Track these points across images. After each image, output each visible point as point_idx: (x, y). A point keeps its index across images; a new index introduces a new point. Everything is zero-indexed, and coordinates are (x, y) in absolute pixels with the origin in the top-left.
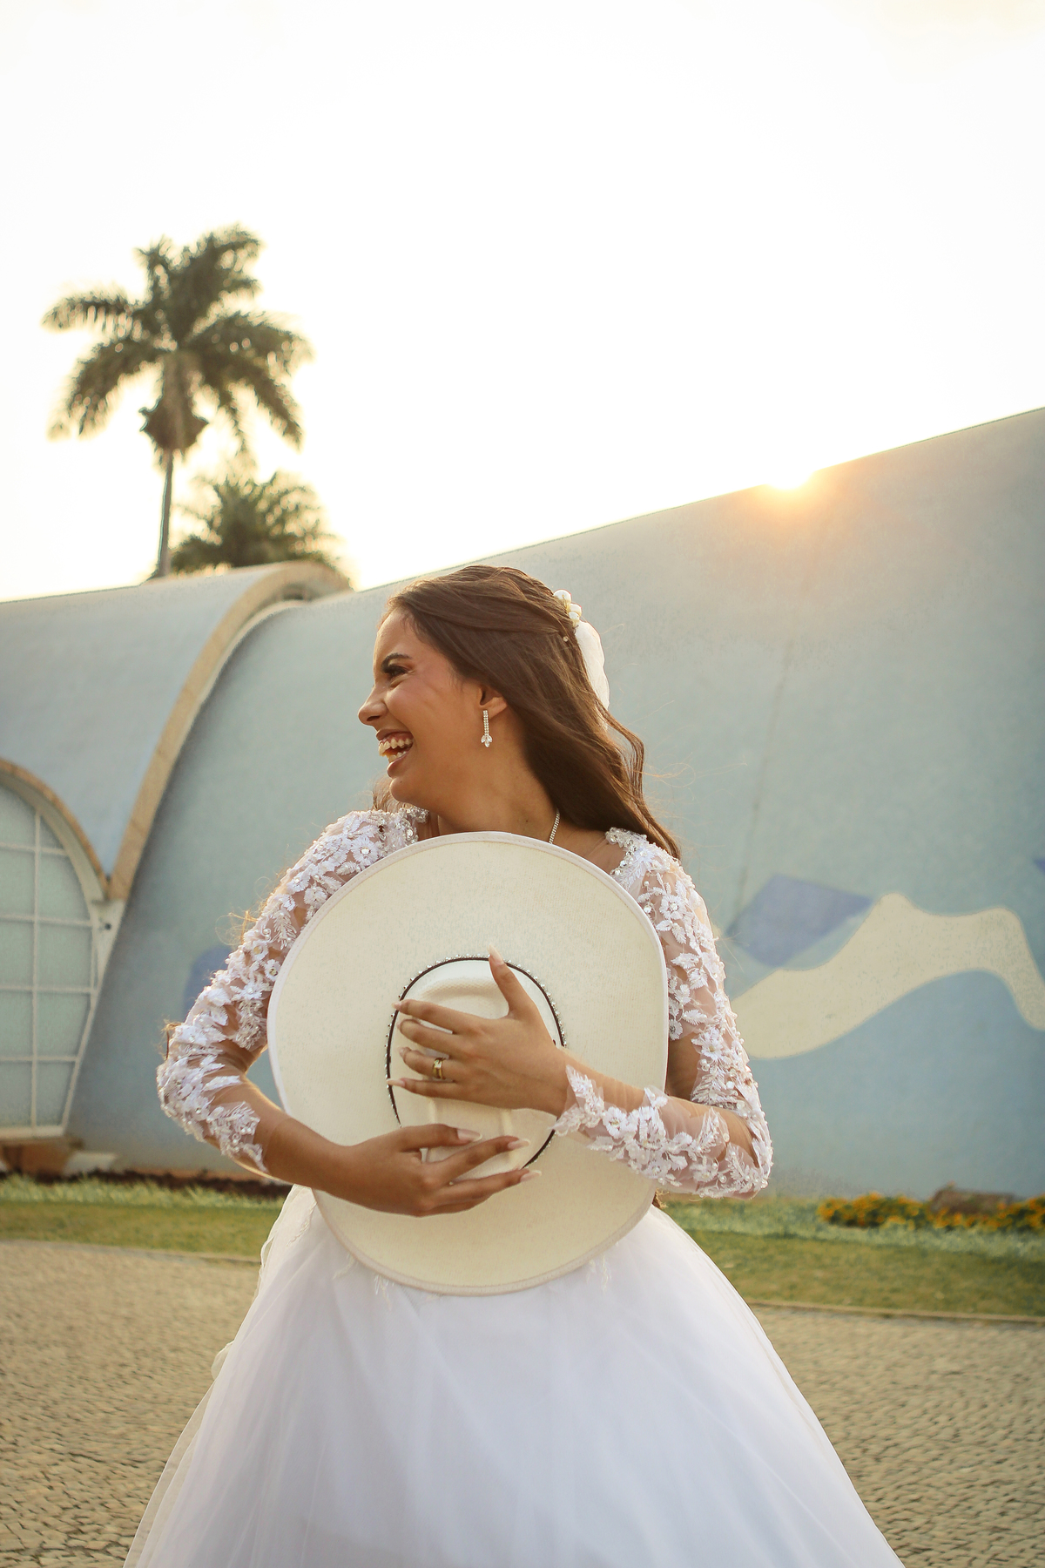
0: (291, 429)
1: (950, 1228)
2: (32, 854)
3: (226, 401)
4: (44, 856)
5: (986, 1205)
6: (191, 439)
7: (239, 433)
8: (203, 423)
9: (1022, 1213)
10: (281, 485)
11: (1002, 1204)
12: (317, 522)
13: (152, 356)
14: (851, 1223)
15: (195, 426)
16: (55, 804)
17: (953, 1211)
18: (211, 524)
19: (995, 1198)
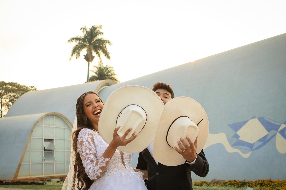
0: (109, 57)
1: (213, 186)
2: (64, 128)
3: (98, 53)
4: (66, 129)
5: (220, 182)
6: (92, 59)
7: (100, 58)
8: (94, 57)
9: (226, 183)
10: (108, 67)
11: (222, 182)
12: (114, 72)
13: (85, 46)
14: (198, 186)
15: (93, 58)
16: (68, 120)
17: (214, 183)
18: (96, 74)
19: (222, 180)
